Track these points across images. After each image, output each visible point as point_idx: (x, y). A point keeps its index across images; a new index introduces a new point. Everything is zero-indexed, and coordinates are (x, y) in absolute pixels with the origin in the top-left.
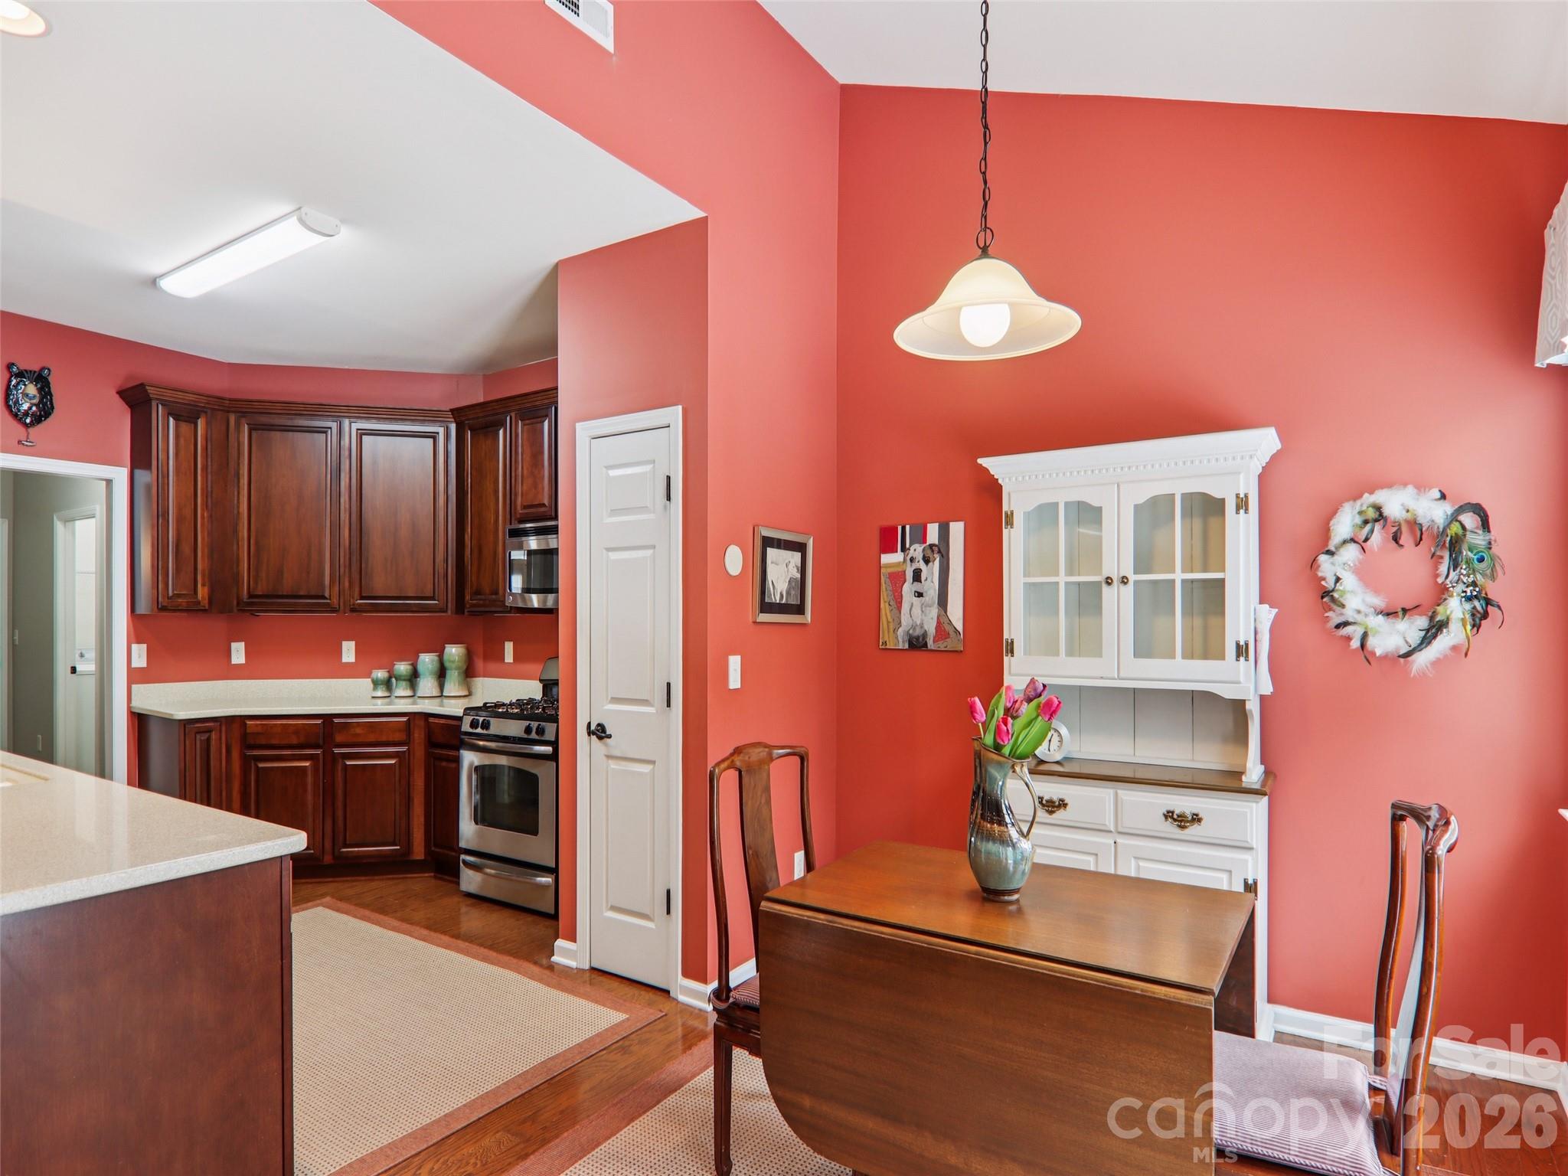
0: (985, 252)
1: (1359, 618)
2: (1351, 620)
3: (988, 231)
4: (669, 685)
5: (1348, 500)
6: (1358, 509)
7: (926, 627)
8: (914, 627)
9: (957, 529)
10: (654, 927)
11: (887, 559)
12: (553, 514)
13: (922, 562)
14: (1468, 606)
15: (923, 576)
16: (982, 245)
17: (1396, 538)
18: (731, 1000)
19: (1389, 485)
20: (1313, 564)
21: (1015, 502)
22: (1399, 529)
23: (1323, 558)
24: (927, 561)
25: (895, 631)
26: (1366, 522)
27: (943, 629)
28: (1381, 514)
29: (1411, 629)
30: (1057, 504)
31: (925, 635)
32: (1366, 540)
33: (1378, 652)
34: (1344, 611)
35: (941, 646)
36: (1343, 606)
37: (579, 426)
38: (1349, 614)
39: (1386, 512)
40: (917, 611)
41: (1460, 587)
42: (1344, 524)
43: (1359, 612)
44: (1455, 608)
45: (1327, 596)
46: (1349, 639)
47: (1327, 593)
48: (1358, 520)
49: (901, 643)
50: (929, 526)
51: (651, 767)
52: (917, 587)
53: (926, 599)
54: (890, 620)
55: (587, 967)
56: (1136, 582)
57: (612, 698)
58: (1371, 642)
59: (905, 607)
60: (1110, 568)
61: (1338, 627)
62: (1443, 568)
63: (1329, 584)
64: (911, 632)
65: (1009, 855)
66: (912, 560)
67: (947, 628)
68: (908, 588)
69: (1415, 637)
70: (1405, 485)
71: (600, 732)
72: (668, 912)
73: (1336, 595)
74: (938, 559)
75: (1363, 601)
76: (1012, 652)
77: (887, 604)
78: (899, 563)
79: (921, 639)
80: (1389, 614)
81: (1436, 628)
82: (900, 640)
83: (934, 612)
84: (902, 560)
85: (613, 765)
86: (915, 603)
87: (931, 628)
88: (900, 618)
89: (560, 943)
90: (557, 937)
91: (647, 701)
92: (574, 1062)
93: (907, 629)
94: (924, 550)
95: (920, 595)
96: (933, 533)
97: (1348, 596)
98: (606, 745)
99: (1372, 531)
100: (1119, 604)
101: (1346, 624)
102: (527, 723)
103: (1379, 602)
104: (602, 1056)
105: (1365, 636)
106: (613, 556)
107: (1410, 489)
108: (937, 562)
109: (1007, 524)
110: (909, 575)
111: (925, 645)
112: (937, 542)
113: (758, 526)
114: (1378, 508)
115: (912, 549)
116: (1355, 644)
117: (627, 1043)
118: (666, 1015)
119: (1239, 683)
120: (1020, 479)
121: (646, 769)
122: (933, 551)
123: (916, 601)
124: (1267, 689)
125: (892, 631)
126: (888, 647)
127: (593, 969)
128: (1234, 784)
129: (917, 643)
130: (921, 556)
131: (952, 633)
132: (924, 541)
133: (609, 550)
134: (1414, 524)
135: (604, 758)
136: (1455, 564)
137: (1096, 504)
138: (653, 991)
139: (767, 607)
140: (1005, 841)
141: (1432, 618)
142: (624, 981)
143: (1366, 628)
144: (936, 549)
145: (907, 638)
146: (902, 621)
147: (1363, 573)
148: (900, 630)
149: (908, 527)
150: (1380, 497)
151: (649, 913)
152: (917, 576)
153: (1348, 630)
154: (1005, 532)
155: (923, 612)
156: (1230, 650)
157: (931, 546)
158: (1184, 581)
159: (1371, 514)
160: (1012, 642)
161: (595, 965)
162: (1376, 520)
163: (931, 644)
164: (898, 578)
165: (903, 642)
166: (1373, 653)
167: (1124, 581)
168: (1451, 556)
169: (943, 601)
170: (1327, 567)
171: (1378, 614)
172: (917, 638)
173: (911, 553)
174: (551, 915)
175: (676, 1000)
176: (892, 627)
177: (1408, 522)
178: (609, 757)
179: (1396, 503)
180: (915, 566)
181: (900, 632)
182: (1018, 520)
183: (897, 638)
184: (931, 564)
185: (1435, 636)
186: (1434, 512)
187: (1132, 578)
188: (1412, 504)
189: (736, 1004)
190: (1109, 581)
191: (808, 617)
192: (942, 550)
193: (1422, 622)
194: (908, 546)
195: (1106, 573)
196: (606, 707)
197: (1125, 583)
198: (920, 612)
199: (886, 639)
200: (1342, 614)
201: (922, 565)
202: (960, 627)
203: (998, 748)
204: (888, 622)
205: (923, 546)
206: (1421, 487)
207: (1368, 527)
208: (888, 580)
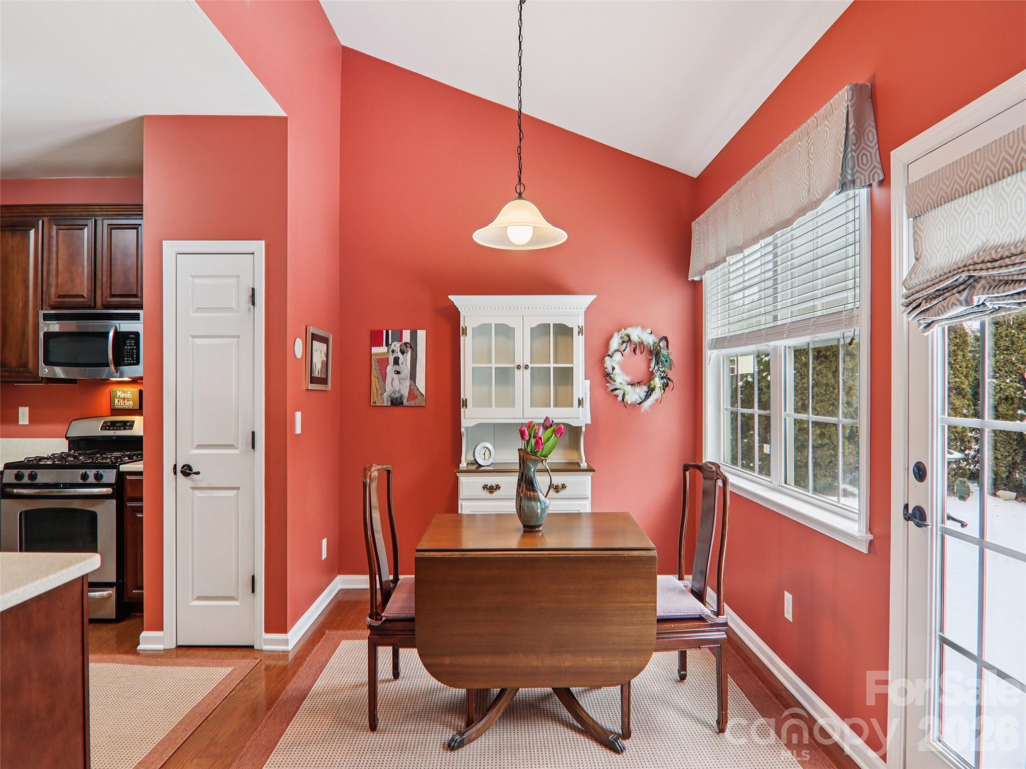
0: (520, 196)
1: (621, 387)
2: (618, 388)
3: (522, 185)
4: (253, 433)
5: (615, 332)
6: (620, 336)
7: (402, 392)
8: (394, 392)
9: (422, 335)
10: (239, 604)
11: (375, 350)
12: (93, 305)
13: (399, 353)
14: (662, 381)
15: (400, 361)
16: (519, 192)
17: (634, 351)
18: (384, 619)
19: (631, 326)
20: (602, 361)
21: (468, 320)
22: (636, 346)
23: (607, 358)
24: (403, 352)
25: (382, 395)
26: (623, 342)
27: (413, 393)
28: (630, 339)
29: (641, 391)
30: (491, 324)
31: (402, 397)
32: (624, 350)
33: (629, 402)
34: (615, 383)
35: (412, 403)
36: (615, 381)
37: (165, 243)
38: (617, 385)
39: (632, 338)
40: (396, 383)
41: (659, 373)
42: (615, 343)
43: (621, 384)
44: (657, 382)
45: (607, 376)
46: (617, 396)
47: (608, 375)
48: (620, 341)
49: (385, 402)
50: (404, 331)
51: (235, 492)
52: (396, 368)
53: (402, 375)
54: (378, 387)
55: (174, 646)
56: (531, 368)
57: (198, 445)
58: (627, 398)
59: (389, 380)
60: (519, 361)
61: (612, 391)
62: (653, 364)
63: (610, 370)
64: (392, 395)
65: (538, 508)
66: (393, 351)
67: (416, 392)
68: (390, 369)
69: (643, 395)
70: (637, 326)
71: (187, 471)
72: (253, 591)
73: (612, 376)
74: (410, 352)
75: (623, 379)
76: (466, 406)
77: (376, 378)
78: (385, 353)
79: (399, 400)
80: (632, 385)
81: (650, 391)
82: (385, 400)
83: (407, 383)
84: (386, 351)
85: (198, 493)
86: (395, 378)
87: (405, 392)
88: (384, 387)
89: (144, 634)
90: (142, 630)
91: (233, 445)
92: (215, 704)
93: (389, 394)
94: (401, 346)
95: (398, 373)
96: (406, 336)
97: (616, 376)
98: (193, 480)
99: (626, 347)
100: (522, 379)
101: (616, 389)
102: (83, 471)
103: (628, 379)
104: (234, 695)
105: (624, 395)
106: (198, 341)
107: (639, 328)
108: (409, 354)
109: (463, 334)
110: (391, 361)
111: (402, 403)
112: (409, 342)
113: (309, 326)
114: (629, 336)
115: (393, 344)
116: (620, 398)
117: (246, 683)
118: (261, 660)
119: (579, 418)
120: (471, 309)
121: (232, 493)
122: (406, 347)
123: (396, 376)
124: (589, 422)
125: (379, 394)
126: (377, 405)
127: (179, 647)
128: (576, 467)
129: (396, 402)
130: (399, 349)
131: (419, 396)
132: (401, 340)
133: (194, 337)
134: (641, 343)
135: (191, 490)
136: (657, 363)
137: (511, 326)
138: (239, 649)
139: (313, 380)
140: (537, 499)
141: (649, 387)
142: (211, 649)
143: (624, 391)
144: (409, 346)
145: (390, 399)
146: (387, 388)
147: (623, 366)
148: (385, 394)
149: (390, 332)
150: (629, 331)
151: (233, 595)
152: (396, 361)
153: (617, 392)
154: (462, 338)
155: (400, 383)
156: (576, 402)
157: (406, 344)
158: (554, 368)
159: (626, 339)
160: (466, 400)
161: (180, 643)
162: (628, 342)
163: (405, 402)
164: (383, 363)
165: (387, 401)
166: (627, 403)
167: (526, 367)
168: (656, 359)
169: (413, 376)
170: (608, 362)
171: (628, 385)
172: (397, 399)
173: (392, 347)
174: (114, 619)
175: (261, 651)
176: (379, 393)
177: (639, 343)
178: (194, 488)
179: (636, 334)
180: (395, 355)
181: (385, 395)
182: (469, 331)
183: (383, 399)
184: (405, 354)
185: (650, 395)
186: (650, 340)
187: (530, 366)
188: (641, 335)
189: (388, 621)
190: (519, 367)
191: (329, 386)
192: (412, 346)
193: (645, 388)
194: (390, 342)
195: (517, 363)
196: (191, 453)
197: (526, 368)
198: (398, 383)
199: (376, 399)
200: (614, 385)
201: (400, 355)
202: (423, 391)
203: (535, 454)
204: (377, 389)
205: (400, 343)
206: (644, 328)
207: (625, 345)
208: (376, 363)
